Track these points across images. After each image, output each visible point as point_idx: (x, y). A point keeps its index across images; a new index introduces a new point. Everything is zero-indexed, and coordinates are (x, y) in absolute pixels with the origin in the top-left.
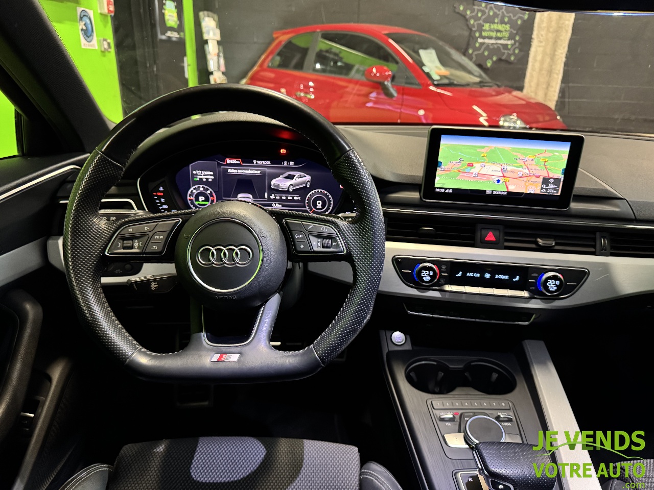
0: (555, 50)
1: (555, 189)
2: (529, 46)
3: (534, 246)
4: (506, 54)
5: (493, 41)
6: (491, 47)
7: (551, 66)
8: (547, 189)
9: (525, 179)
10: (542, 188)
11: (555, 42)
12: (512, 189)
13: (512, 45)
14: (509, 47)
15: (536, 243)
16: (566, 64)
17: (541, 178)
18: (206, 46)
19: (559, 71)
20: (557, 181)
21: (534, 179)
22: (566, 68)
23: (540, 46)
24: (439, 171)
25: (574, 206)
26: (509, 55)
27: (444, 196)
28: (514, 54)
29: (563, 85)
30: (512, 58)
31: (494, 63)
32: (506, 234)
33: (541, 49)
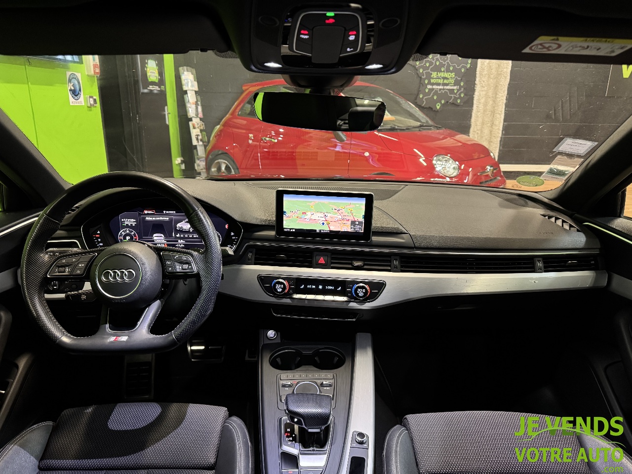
0: (496, 94)
1: (360, 228)
2: (474, 90)
3: (350, 266)
4: (453, 98)
5: (441, 87)
6: (439, 92)
7: (494, 107)
8: (355, 229)
9: (340, 222)
10: (351, 228)
11: (496, 87)
12: (333, 228)
13: (458, 90)
14: (455, 92)
15: (351, 264)
16: (507, 106)
17: (350, 221)
18: (185, 96)
19: (501, 111)
20: (360, 223)
21: (345, 222)
22: (506, 109)
23: (483, 91)
24: (285, 218)
25: (375, 239)
26: (456, 99)
27: (289, 233)
28: (460, 97)
29: (505, 123)
30: (459, 101)
31: (443, 105)
32: (333, 258)
33: (484, 93)
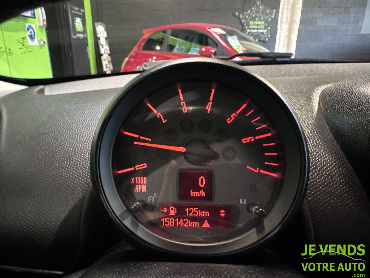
2: (276, 32)
4: (263, 38)
5: (255, 31)
6: (254, 34)
7: (289, 43)
13: (266, 32)
18: (99, 41)
23: (282, 32)
28: (267, 37)
30: (267, 40)
